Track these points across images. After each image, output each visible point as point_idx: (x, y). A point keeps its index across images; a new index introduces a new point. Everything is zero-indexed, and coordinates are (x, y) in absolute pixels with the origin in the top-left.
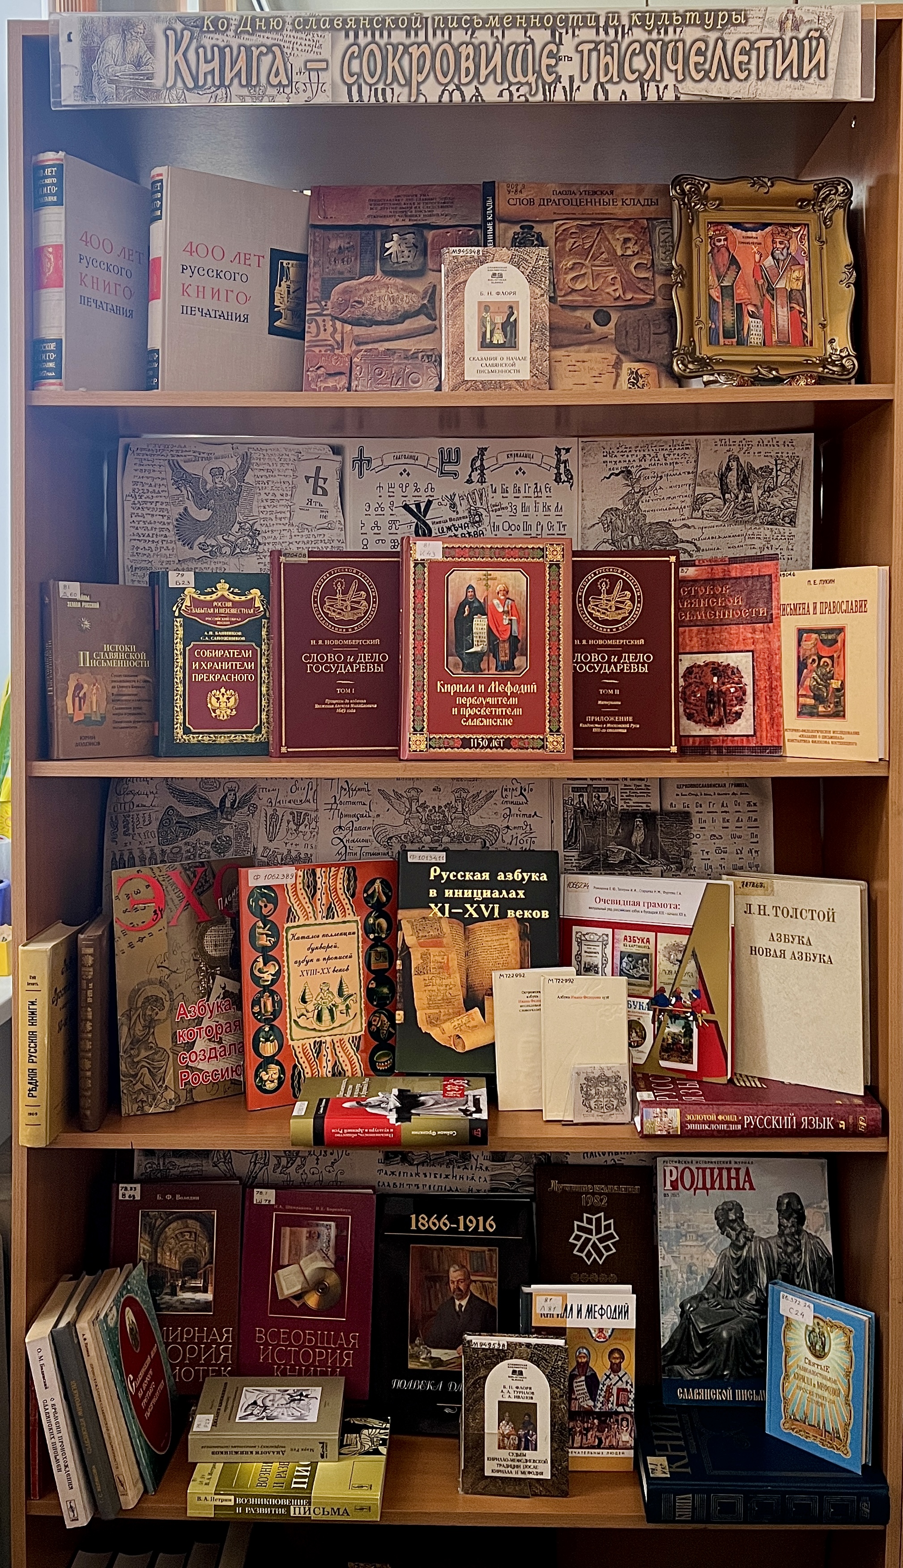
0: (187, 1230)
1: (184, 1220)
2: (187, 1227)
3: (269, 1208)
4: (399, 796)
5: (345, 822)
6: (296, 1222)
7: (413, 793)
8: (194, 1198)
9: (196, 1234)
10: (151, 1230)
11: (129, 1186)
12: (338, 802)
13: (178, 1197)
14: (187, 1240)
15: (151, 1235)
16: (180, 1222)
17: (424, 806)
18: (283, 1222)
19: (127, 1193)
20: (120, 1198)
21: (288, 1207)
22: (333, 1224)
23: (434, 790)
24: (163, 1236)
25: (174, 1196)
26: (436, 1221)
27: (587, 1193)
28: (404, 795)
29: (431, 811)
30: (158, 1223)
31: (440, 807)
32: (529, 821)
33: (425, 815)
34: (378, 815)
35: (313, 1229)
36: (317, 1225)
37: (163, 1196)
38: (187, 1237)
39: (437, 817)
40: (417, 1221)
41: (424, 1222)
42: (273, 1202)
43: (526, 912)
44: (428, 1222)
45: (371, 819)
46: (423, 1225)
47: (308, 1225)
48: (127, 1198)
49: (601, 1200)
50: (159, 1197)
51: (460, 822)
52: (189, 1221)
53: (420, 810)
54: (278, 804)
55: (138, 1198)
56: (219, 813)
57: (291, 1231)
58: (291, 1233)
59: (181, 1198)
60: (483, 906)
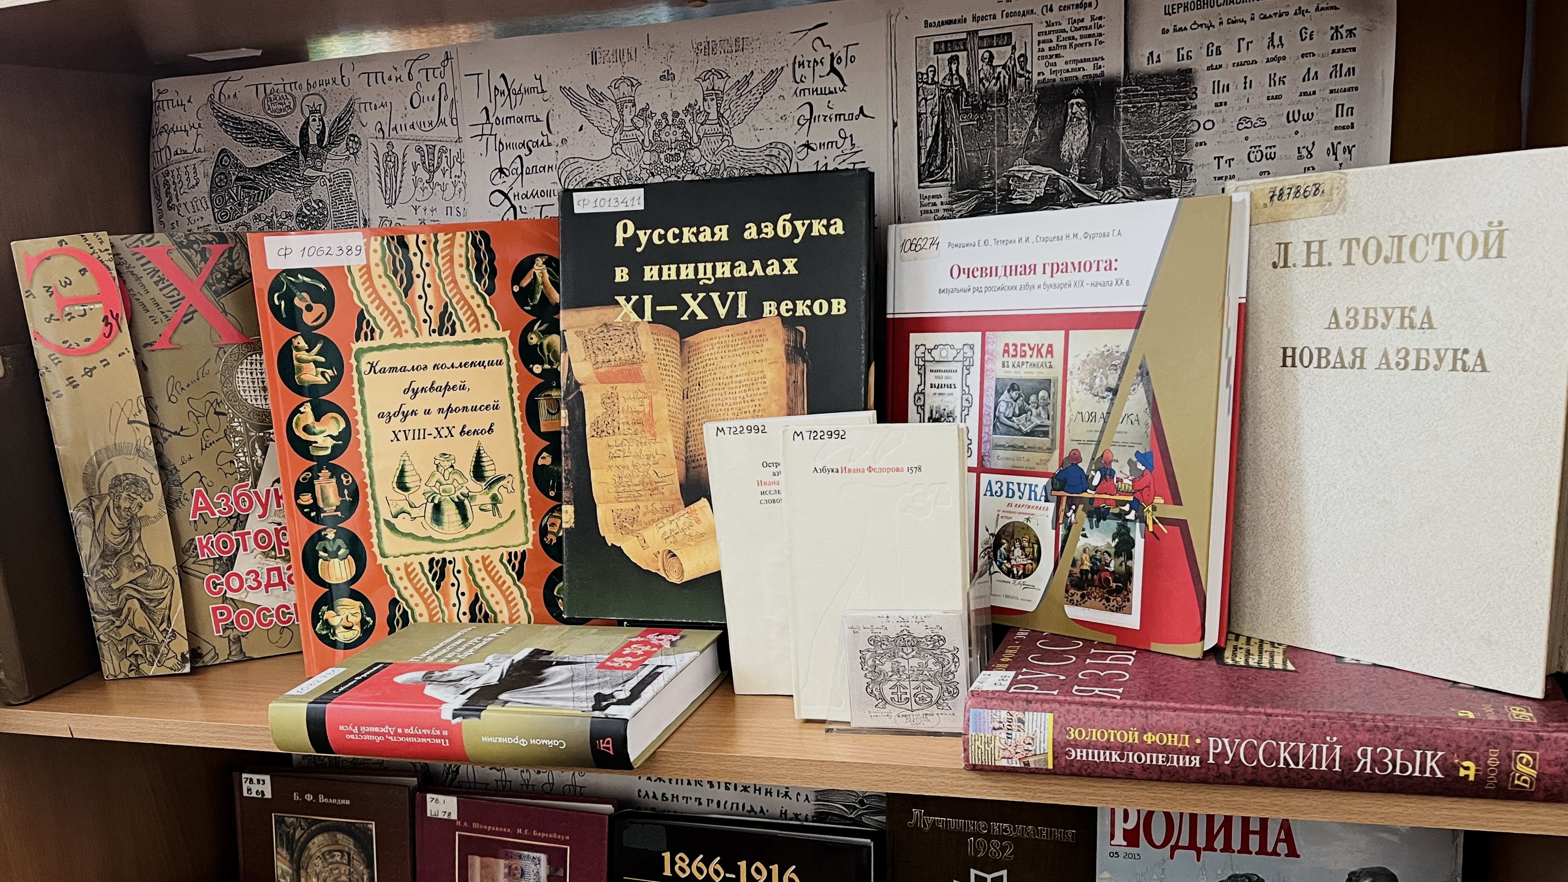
0: (340, 848)
1: (332, 833)
2: (337, 843)
3: (447, 824)
4: (599, 99)
5: (508, 158)
6: (490, 850)
7: (625, 88)
8: (343, 802)
9: (349, 854)
10: (290, 844)
11: (255, 777)
12: (492, 120)
13: (322, 799)
14: (337, 862)
15: (290, 850)
16: (326, 835)
17: (645, 114)
18: (471, 847)
19: (255, 787)
20: (245, 794)
21: (475, 825)
22: (543, 857)
23: (662, 78)
24: (306, 854)
25: (316, 797)
26: (702, 865)
27: (977, 835)
28: (608, 93)
29: (658, 123)
30: (298, 833)
31: (676, 114)
32: (850, 127)
33: (648, 132)
34: (564, 141)
35: (516, 863)
36: (520, 857)
37: (302, 796)
38: (338, 859)
39: (672, 135)
40: (673, 863)
41: (684, 865)
42: (454, 816)
43: (799, 303)
44: (690, 865)
45: (552, 149)
46: (682, 870)
47: (507, 857)
48: (254, 795)
49: (1003, 849)
50: (296, 797)
51: (714, 143)
52: (340, 836)
53: (640, 123)
54: (393, 133)
55: (268, 795)
56: (301, 157)
57: (481, 862)
58: (483, 866)
59: (326, 800)
60: (715, 296)
